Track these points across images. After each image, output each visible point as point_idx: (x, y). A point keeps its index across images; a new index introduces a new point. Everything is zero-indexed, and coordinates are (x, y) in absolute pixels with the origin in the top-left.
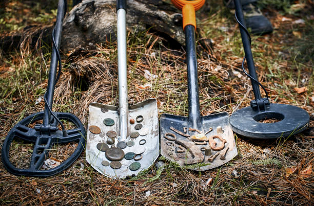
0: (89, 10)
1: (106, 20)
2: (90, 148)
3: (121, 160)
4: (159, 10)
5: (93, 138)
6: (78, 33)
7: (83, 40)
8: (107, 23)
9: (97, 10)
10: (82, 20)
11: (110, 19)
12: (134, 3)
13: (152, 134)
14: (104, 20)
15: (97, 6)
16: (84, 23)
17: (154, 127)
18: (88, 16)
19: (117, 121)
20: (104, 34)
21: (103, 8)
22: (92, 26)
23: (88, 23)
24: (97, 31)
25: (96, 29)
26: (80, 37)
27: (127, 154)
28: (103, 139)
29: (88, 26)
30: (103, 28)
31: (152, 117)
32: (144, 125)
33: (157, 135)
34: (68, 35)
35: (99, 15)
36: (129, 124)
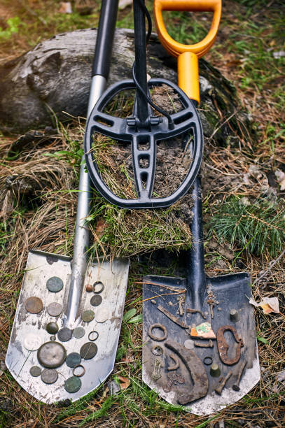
0: (50, 68)
1: (77, 84)
2: (17, 339)
3: (59, 365)
4: (165, 68)
5: (24, 320)
6: (34, 100)
7: (41, 111)
8: (80, 88)
9: (63, 65)
10: (39, 84)
11: (83, 82)
12: (125, 54)
13: (112, 320)
14: (73, 83)
15: (65, 57)
16: (42, 87)
17: (118, 307)
18: (49, 76)
19: (67, 283)
20: (74, 105)
21: (74, 63)
22: (54, 93)
23: (48, 89)
24: (62, 100)
25: (61, 98)
26: (36, 105)
27: (70, 355)
28: (40, 319)
29: (47, 92)
30: (72, 96)
31: (118, 288)
32: (105, 298)
33: (118, 327)
34: (20, 99)
35: (67, 75)
36: (84, 291)
